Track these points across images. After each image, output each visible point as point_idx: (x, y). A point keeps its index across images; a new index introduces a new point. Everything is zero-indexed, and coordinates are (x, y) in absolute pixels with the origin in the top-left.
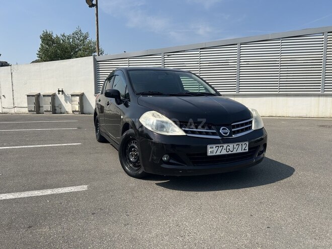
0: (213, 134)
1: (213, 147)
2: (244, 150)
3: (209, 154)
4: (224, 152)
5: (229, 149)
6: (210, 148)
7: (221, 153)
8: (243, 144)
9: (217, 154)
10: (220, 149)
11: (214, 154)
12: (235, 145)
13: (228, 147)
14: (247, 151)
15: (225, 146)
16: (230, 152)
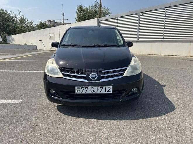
0: (84, 78)
1: (79, 88)
2: (108, 92)
3: (76, 93)
4: (89, 92)
5: (93, 90)
6: (77, 88)
7: (87, 93)
8: (107, 87)
9: (83, 93)
10: (85, 90)
11: (81, 93)
12: (99, 87)
13: (92, 89)
14: (111, 92)
15: (90, 88)
16: (94, 93)
